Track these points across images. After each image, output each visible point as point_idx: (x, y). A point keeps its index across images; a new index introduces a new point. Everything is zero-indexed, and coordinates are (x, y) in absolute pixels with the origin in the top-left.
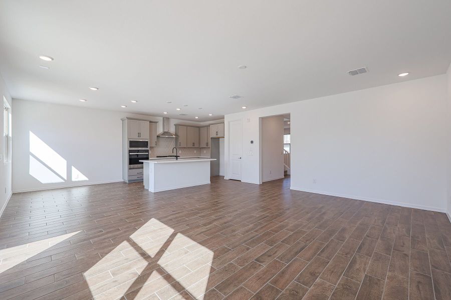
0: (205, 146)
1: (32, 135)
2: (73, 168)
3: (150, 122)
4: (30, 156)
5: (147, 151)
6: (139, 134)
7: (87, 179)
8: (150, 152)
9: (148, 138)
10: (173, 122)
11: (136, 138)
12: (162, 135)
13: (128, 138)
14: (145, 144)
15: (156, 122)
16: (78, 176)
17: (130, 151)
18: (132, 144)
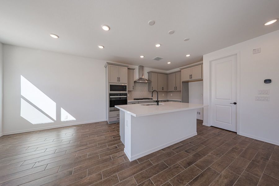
0: (174, 90)
1: (23, 79)
2: (62, 109)
3: (129, 69)
4: (22, 99)
5: (126, 94)
6: (119, 79)
7: (75, 119)
8: (128, 95)
9: (127, 82)
10: (146, 70)
11: (115, 82)
12: (138, 80)
13: (109, 82)
14: (123, 88)
15: (134, 69)
16: (66, 117)
17: (110, 95)
18: (112, 88)
